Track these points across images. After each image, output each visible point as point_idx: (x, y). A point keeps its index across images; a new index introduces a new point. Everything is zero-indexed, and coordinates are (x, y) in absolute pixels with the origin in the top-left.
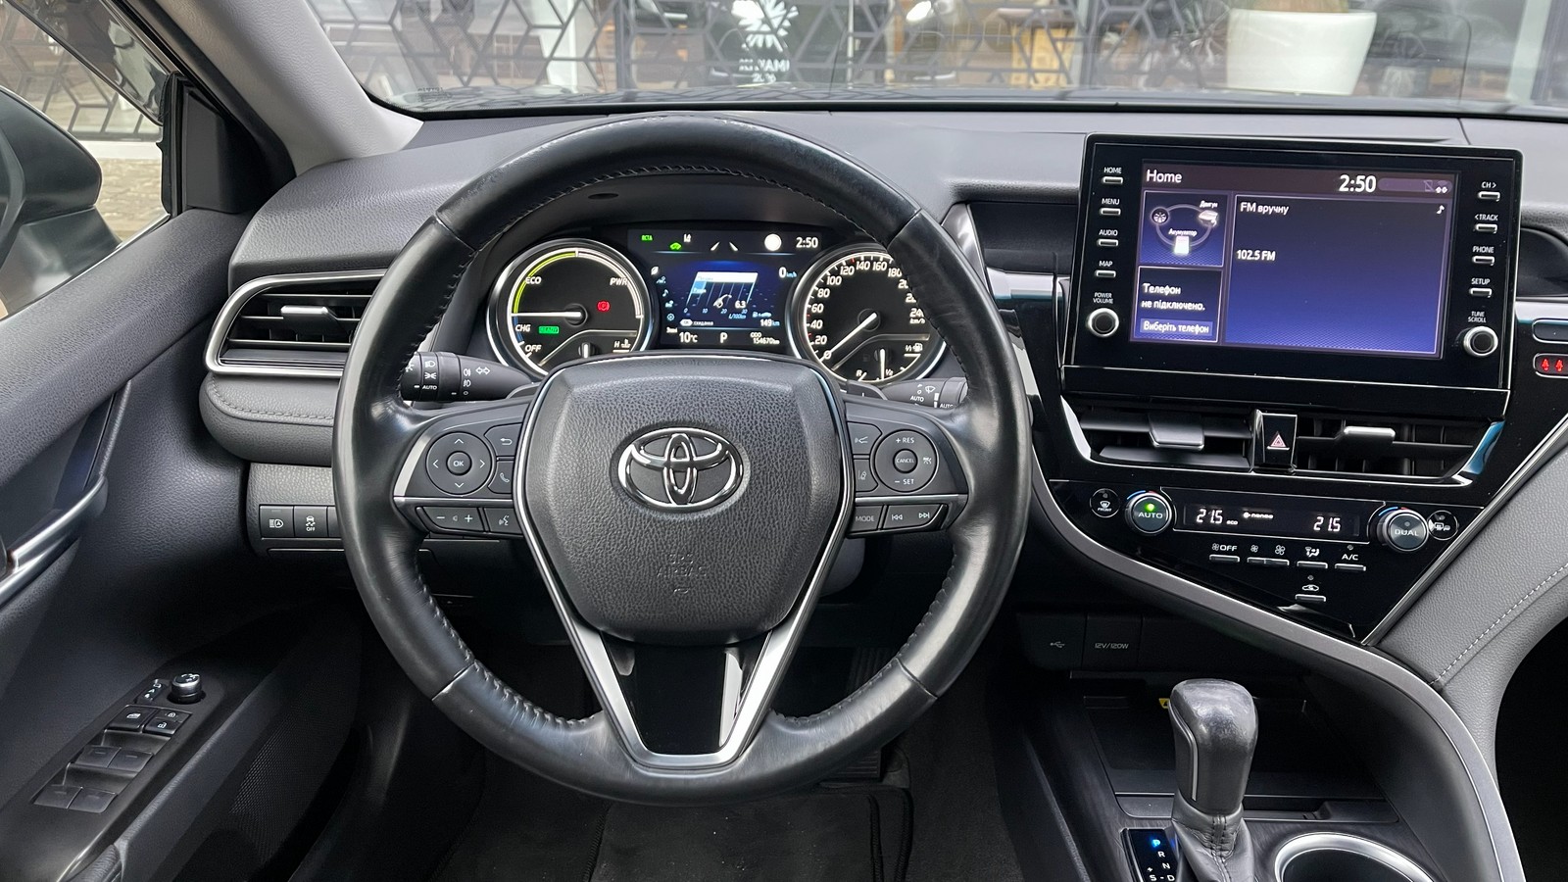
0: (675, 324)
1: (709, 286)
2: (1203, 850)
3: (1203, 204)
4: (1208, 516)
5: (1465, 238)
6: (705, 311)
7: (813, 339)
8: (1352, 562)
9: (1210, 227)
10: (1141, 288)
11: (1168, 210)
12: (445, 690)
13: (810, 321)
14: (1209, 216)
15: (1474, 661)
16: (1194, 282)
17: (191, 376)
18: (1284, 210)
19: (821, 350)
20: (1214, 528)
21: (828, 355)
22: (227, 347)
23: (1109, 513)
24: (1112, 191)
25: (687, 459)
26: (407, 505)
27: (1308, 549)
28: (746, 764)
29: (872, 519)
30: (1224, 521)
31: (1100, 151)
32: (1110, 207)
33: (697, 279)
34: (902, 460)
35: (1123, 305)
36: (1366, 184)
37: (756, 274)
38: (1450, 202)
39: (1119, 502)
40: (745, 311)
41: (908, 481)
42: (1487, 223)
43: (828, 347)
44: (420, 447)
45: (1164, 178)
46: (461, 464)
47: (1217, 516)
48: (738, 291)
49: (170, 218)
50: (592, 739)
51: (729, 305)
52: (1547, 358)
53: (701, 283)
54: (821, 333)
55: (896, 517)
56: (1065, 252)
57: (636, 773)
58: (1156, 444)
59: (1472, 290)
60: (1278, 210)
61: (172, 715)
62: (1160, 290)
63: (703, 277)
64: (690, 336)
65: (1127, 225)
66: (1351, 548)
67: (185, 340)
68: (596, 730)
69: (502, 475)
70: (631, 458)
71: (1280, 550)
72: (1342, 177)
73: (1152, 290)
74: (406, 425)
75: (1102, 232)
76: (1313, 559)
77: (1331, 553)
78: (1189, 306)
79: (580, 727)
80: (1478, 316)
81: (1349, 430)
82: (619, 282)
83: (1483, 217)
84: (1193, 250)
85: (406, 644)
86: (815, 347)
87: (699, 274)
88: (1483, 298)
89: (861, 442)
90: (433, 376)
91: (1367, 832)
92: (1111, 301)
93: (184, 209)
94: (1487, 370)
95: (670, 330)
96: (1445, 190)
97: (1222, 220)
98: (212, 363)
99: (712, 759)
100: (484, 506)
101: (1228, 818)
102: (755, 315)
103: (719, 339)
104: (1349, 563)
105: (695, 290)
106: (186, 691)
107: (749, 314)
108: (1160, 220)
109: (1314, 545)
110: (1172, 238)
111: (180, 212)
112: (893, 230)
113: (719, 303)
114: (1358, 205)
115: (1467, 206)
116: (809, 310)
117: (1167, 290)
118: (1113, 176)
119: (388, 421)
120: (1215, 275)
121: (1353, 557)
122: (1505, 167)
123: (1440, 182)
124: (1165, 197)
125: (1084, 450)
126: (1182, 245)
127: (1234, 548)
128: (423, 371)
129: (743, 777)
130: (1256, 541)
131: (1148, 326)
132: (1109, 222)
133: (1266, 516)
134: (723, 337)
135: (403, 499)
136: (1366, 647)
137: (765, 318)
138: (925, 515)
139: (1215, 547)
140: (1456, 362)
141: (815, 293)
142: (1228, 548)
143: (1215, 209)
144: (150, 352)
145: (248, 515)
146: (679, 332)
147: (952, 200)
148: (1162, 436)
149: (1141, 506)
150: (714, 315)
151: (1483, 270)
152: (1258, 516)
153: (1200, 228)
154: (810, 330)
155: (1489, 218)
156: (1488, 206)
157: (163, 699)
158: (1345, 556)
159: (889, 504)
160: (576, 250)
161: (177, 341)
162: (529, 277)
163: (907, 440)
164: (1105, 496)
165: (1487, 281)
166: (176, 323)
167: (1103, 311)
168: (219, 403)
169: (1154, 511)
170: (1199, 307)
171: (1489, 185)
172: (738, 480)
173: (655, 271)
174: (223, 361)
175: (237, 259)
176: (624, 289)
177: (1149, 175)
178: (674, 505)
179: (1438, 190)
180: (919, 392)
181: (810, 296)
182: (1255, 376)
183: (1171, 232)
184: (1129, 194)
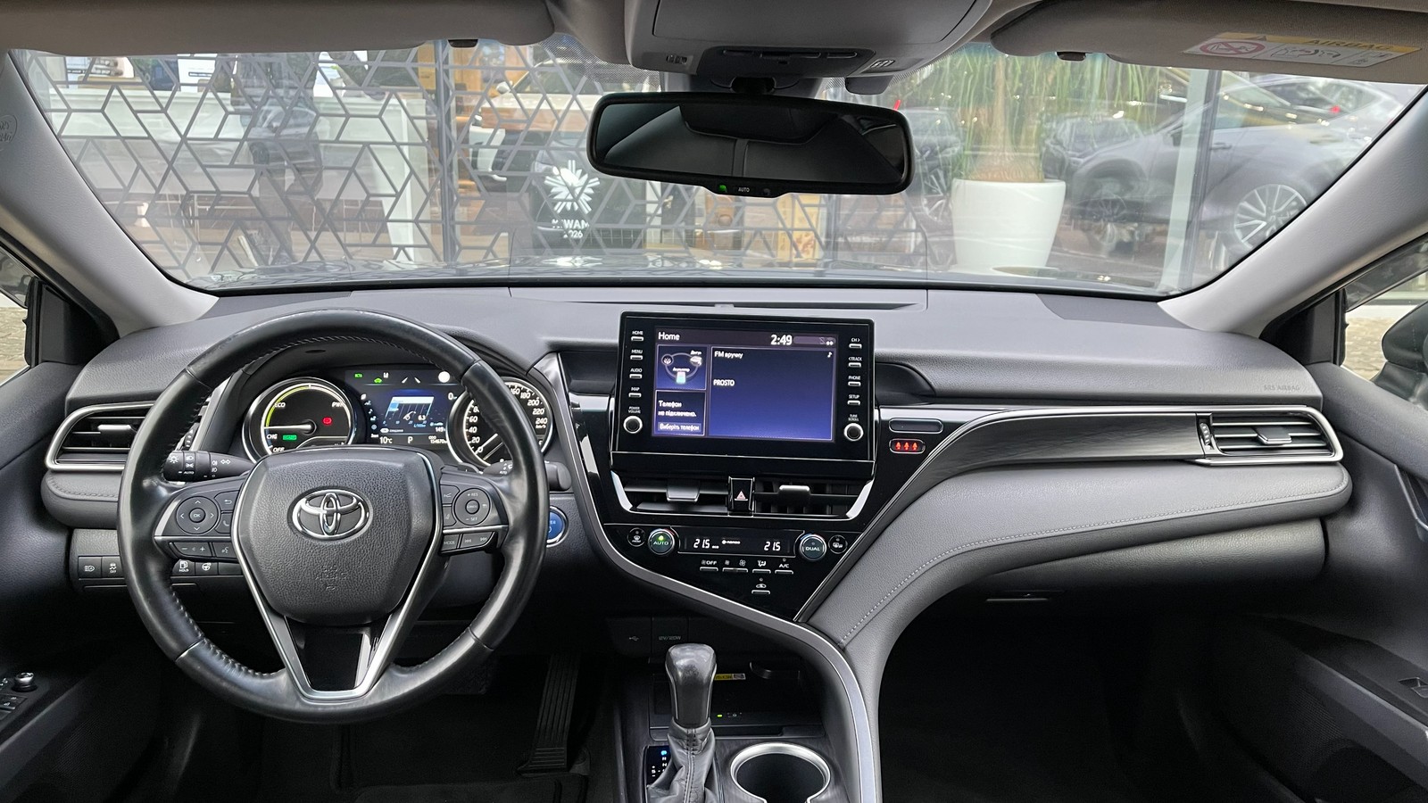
0: (377, 432)
1: (400, 406)
2: (681, 751)
3: (693, 352)
4: (701, 543)
5: (844, 372)
6: (398, 422)
7: (470, 439)
8: (785, 569)
9: (697, 366)
10: (658, 404)
11: (672, 356)
12: (183, 655)
13: (468, 428)
14: (696, 359)
15: (864, 630)
16: (690, 399)
17: (36, 472)
18: (740, 356)
19: (476, 446)
20: (705, 550)
21: (480, 449)
22: (62, 453)
23: (639, 544)
24: (637, 345)
25: (335, 508)
26: (163, 542)
27: (759, 562)
28: (373, 695)
29: (453, 542)
30: (711, 546)
31: (629, 322)
32: (637, 355)
33: (392, 402)
34: (471, 507)
35: (647, 415)
36: (787, 340)
37: (432, 398)
38: (835, 350)
39: (644, 538)
40: (425, 422)
41: (474, 519)
42: (855, 363)
43: (480, 444)
44: (174, 505)
45: (670, 337)
46: (198, 515)
47: (706, 543)
48: (420, 409)
49: (30, 368)
50: (277, 684)
51: (414, 418)
52: (900, 441)
53: (394, 404)
54: (475, 435)
55: (467, 541)
56: (611, 382)
57: (303, 703)
58: (668, 499)
59: (849, 402)
60: (737, 355)
61: (14, 698)
62: (669, 404)
63: (396, 400)
64: (387, 439)
65: (648, 365)
66: (784, 560)
67: (34, 449)
68: (281, 680)
69: (224, 522)
70: (301, 510)
71: (743, 563)
72: (773, 336)
73: (665, 405)
74: (163, 492)
75: (632, 370)
76: (762, 567)
77: (773, 563)
78: (687, 414)
79: (272, 677)
80: (854, 417)
81: (782, 487)
82: (338, 405)
83: (853, 358)
84: (688, 380)
85: (160, 628)
86: (472, 445)
87: (394, 398)
88: (855, 406)
89: (447, 497)
90: (192, 466)
91: (802, 742)
92: (639, 412)
93: (40, 361)
94: (860, 448)
95: (373, 436)
96: (832, 343)
97: (704, 361)
98: (50, 463)
99: (351, 693)
100: (213, 541)
101: (697, 729)
102: (432, 424)
103: (407, 440)
104: (784, 569)
105: (391, 409)
106: (24, 684)
107: (428, 424)
108: (668, 362)
109: (763, 559)
110: (675, 373)
111: (37, 364)
112: (461, 372)
113: (407, 417)
114: (782, 352)
115: (844, 353)
116: (468, 421)
117: (673, 405)
118: (637, 336)
119: (153, 490)
120: (702, 395)
121: (786, 566)
122: (864, 330)
123: (829, 339)
124: (669, 349)
125: (626, 505)
126: (681, 377)
127: (715, 562)
128: (185, 463)
129: (371, 703)
130: (728, 558)
131: (662, 426)
132: (636, 364)
133: (736, 542)
134: (410, 439)
135: (160, 538)
136: (797, 623)
137: (438, 426)
138: (484, 539)
139: (703, 562)
140: (841, 446)
141: (472, 409)
142: (711, 563)
143: (700, 356)
144: (9, 456)
145: (70, 563)
146: (380, 436)
147: (547, 350)
148: (673, 495)
149: (656, 538)
150: (404, 425)
151: (854, 390)
152: (731, 542)
153: (692, 367)
154: (468, 433)
155: (857, 359)
156: (855, 352)
157: (8, 690)
158: (781, 565)
159: (463, 533)
160: (310, 384)
161: (28, 449)
162: (277, 403)
163: (474, 494)
164: (637, 533)
165: (858, 396)
166: (29, 438)
167: (634, 417)
168: (53, 489)
169: (664, 541)
170: (693, 414)
171: (855, 340)
172: (364, 521)
173: (363, 397)
174: (58, 462)
175: (70, 395)
176: (342, 409)
177: (660, 335)
178: (326, 536)
179: (828, 343)
180: (505, 468)
181: (468, 411)
182: (726, 456)
183: (675, 369)
184: (648, 346)
